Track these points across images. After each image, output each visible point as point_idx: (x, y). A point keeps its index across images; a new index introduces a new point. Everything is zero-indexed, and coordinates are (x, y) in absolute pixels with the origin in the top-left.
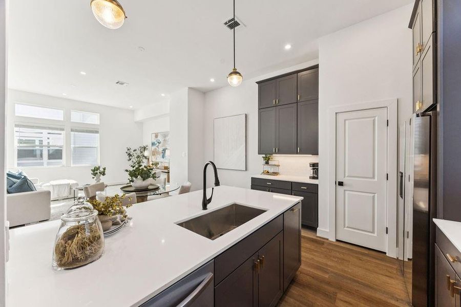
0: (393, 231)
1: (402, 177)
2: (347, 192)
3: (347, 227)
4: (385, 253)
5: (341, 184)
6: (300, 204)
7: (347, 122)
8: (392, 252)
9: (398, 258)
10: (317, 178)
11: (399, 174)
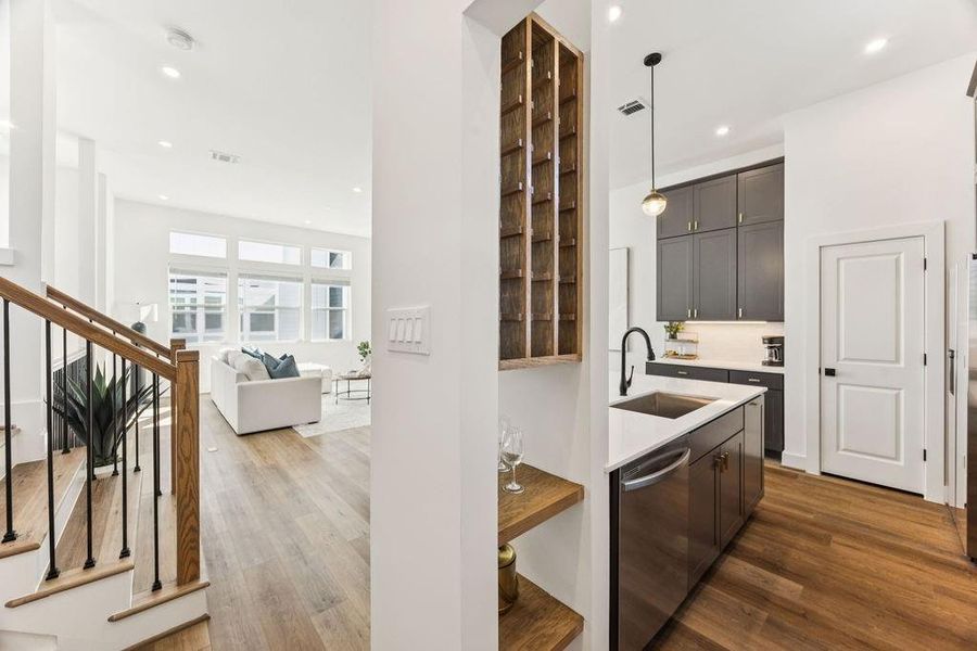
0: (936, 456)
1: (952, 357)
2: (842, 387)
3: (844, 450)
4: (922, 496)
5: (831, 372)
6: (763, 398)
7: (842, 263)
8: (934, 494)
9: (947, 505)
10: (781, 364)
11: (949, 354)
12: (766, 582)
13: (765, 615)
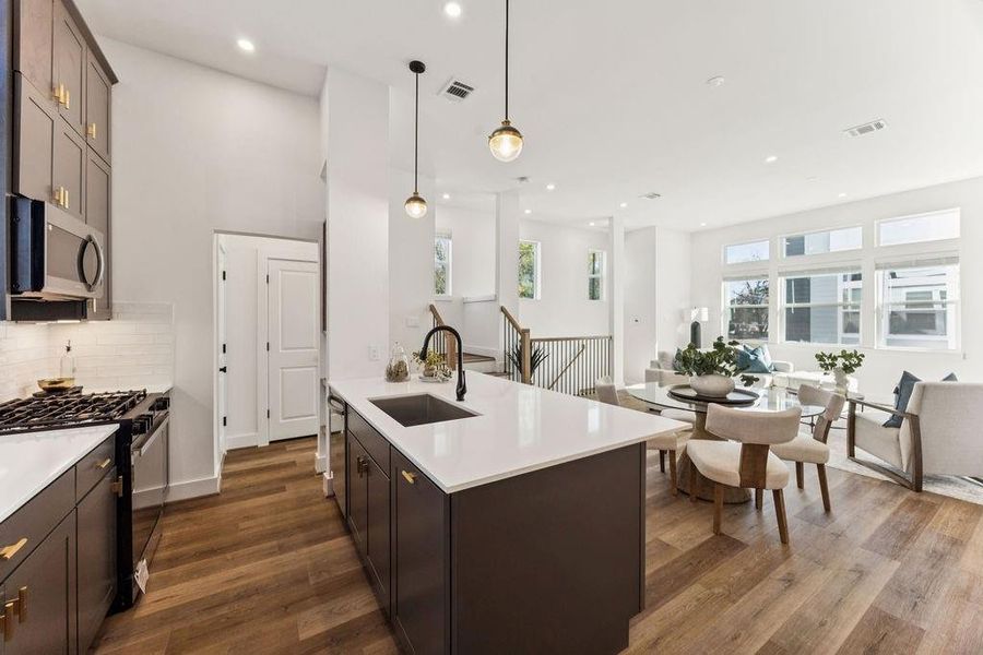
12: (331, 612)
13: (312, 582)
